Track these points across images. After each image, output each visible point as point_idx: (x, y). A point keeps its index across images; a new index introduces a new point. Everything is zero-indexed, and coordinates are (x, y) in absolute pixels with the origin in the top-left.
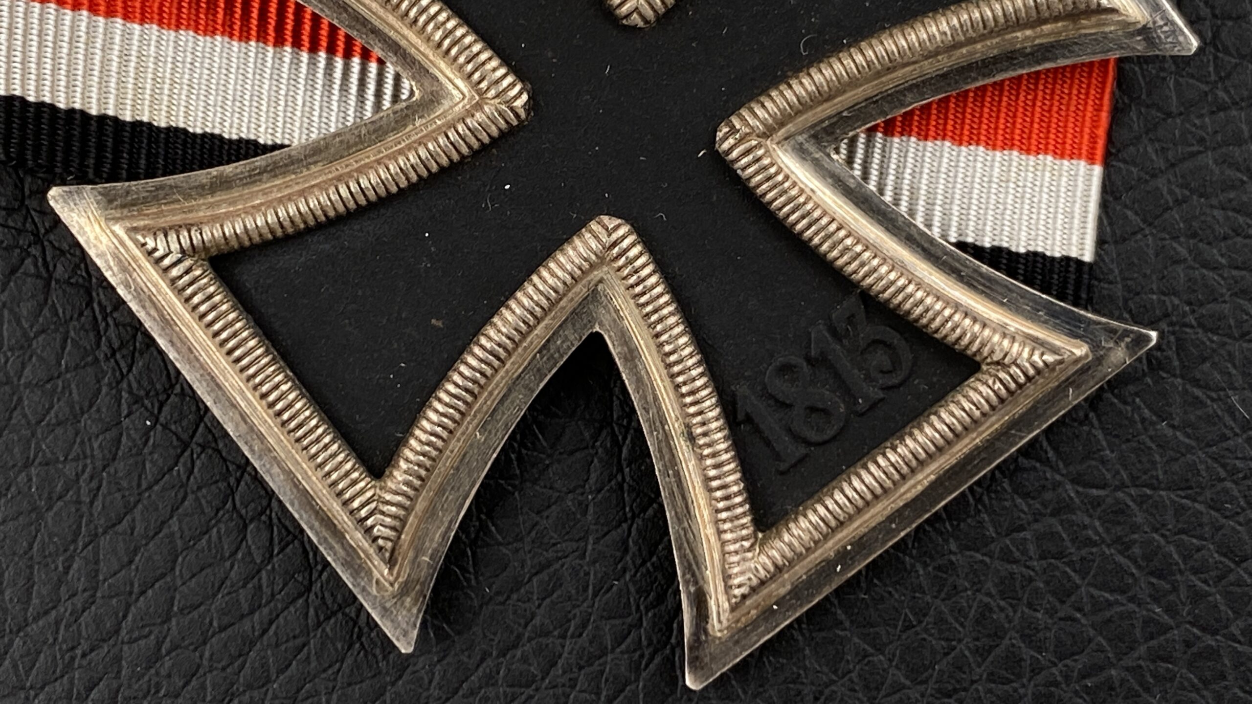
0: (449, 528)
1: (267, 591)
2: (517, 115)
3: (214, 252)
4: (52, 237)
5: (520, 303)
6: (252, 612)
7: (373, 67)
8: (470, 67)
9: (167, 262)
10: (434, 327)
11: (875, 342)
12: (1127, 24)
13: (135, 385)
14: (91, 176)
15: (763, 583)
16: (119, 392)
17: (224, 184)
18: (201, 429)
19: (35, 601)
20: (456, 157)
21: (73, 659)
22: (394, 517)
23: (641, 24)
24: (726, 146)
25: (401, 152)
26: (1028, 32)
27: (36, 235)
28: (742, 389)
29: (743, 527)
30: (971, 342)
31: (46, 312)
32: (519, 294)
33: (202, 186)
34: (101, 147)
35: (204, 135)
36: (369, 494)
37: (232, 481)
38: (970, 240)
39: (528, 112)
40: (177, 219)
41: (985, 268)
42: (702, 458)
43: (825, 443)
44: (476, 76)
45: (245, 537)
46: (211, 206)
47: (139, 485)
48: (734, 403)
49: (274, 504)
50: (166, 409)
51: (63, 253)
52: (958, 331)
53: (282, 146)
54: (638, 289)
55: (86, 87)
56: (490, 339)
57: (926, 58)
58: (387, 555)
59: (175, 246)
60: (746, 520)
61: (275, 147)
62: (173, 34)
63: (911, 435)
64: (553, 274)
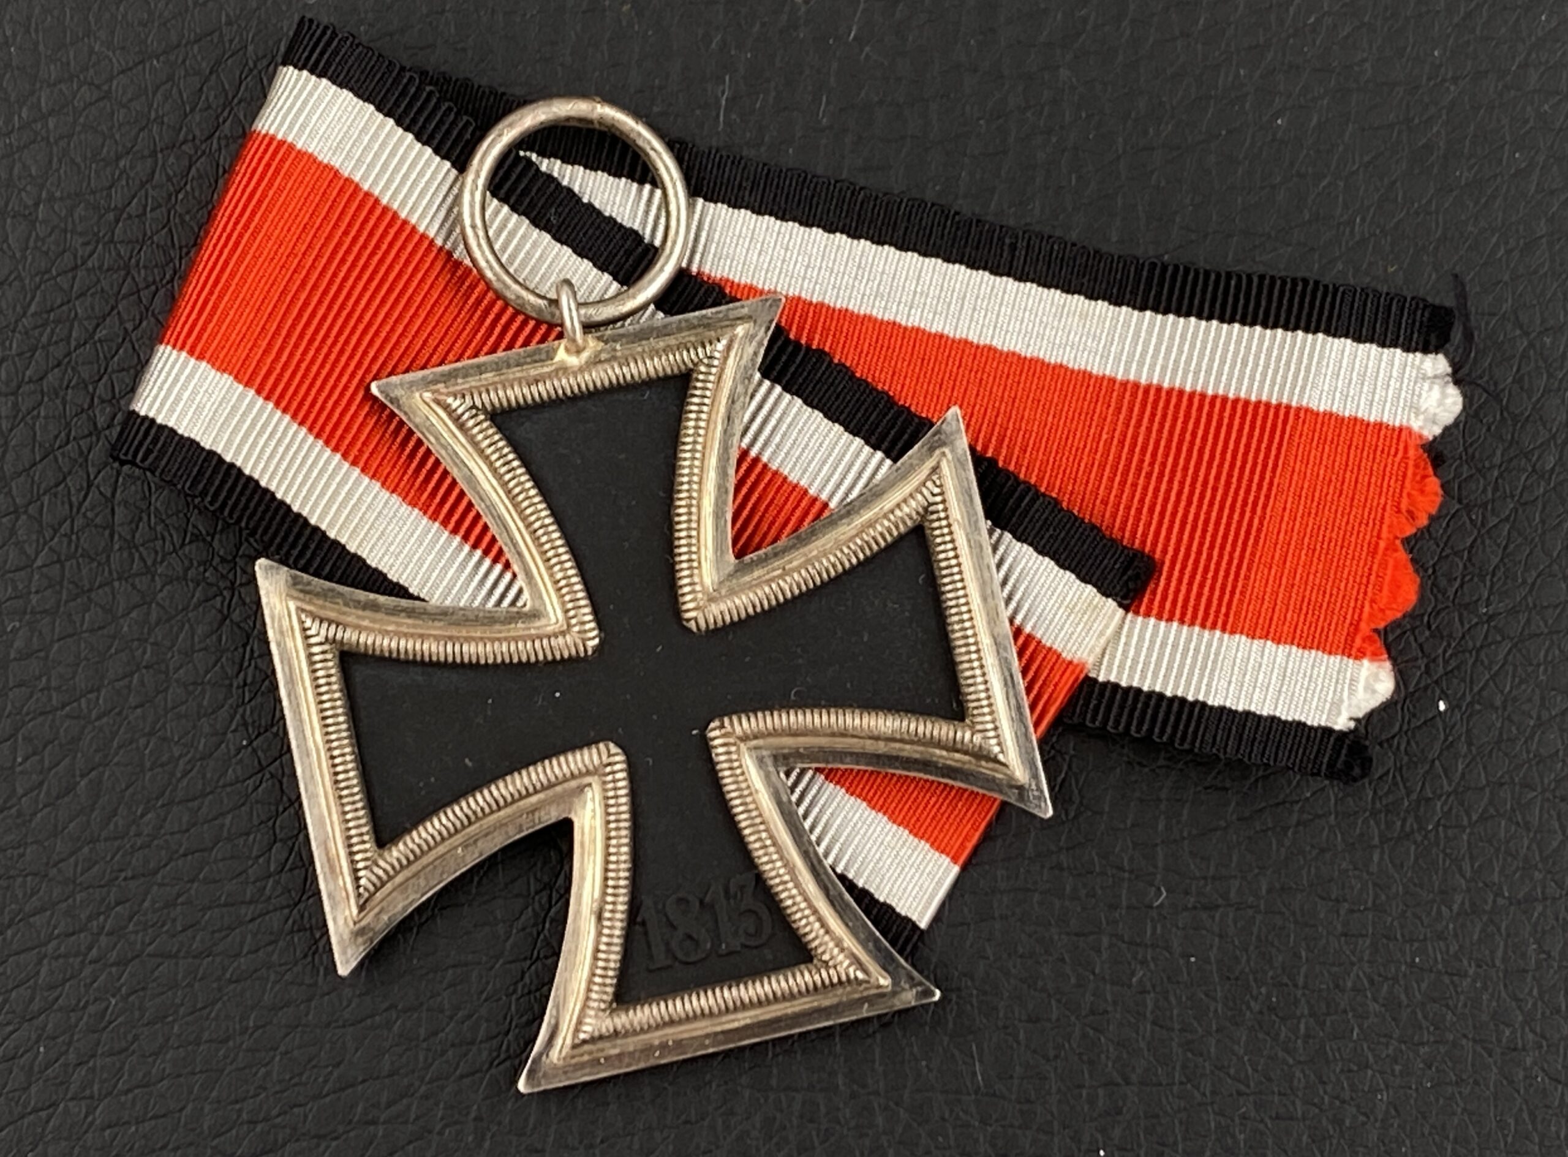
0: (411, 904)
1: (268, 892)
2: (586, 651)
3: (346, 648)
4: (242, 590)
5: (529, 775)
6: (251, 902)
7: (508, 576)
8: (570, 605)
9: (313, 640)
10: (466, 766)
11: (750, 911)
12: (1011, 778)
13: (248, 712)
14: (291, 561)
15: (601, 1037)
16: (236, 712)
17: (375, 607)
18: (277, 763)
19: (112, 826)
20: (533, 659)
21: (117, 878)
22: (379, 877)
23: (694, 629)
24: (712, 734)
25: (499, 639)
26: (944, 753)
27: (233, 583)
28: (647, 901)
29: (606, 993)
30: (814, 939)
31: (214, 637)
32: (531, 769)
33: (359, 602)
34: (306, 547)
35: (376, 570)
36: (369, 855)
37: (281, 809)
38: (850, 876)
39: (594, 652)
40: (332, 615)
41: (847, 896)
42: (599, 934)
43: (687, 963)
44: (572, 613)
45: (270, 849)
46: (359, 617)
47: (218, 781)
48: (639, 909)
49: (301, 837)
50: (261, 739)
51: (244, 604)
52: (808, 929)
53: (423, 600)
54: (612, 802)
55: (316, 504)
56: (498, 789)
57: (870, 738)
58: (362, 901)
59: (323, 632)
60: (610, 990)
61: (418, 598)
62: (388, 494)
63: (746, 984)
64: (559, 765)
